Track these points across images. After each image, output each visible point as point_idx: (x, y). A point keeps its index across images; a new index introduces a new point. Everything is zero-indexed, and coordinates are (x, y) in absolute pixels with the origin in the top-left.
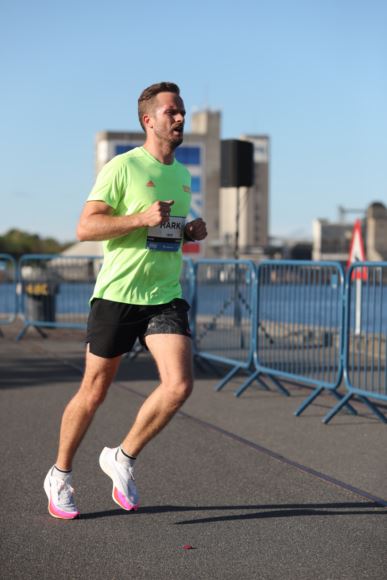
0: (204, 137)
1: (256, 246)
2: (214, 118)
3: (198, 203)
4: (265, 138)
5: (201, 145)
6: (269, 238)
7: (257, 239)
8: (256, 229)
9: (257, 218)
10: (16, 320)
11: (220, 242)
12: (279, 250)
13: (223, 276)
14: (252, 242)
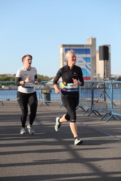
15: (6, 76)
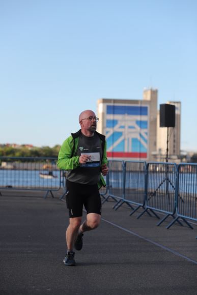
0: (149, 102)
1: (174, 155)
2: (154, 93)
3: (146, 133)
4: (179, 103)
5: (148, 106)
6: (180, 151)
7: (174, 151)
8: (174, 146)
9: (174, 141)
10: (60, 188)
11: (157, 152)
12: (185, 157)
13: (158, 169)
14: (172, 153)
15: (10, 146)
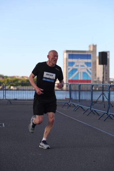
0: (92, 52)
1: (106, 81)
2: (95, 47)
3: (91, 69)
5: (91, 54)
6: (109, 79)
8: (106, 76)
9: (106, 73)
12: (112, 82)
15: (15, 77)
